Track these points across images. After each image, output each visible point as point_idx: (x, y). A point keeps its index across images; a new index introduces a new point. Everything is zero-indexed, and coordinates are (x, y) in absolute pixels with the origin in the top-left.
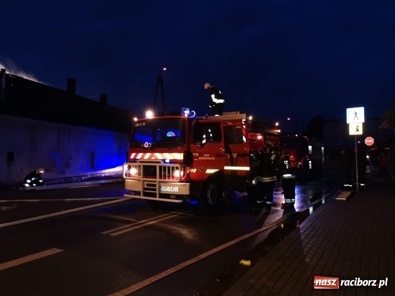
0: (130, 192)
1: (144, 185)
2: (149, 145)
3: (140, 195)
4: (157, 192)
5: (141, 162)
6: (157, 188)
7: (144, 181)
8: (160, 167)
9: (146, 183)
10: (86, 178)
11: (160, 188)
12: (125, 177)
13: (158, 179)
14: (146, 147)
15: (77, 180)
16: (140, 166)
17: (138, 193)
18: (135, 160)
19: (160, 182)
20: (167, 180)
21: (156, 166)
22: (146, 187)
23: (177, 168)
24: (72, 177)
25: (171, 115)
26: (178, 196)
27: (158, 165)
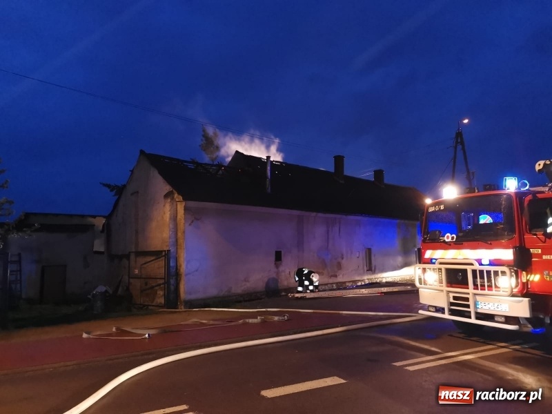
0: (427, 308)
1: (448, 297)
2: (453, 238)
3: (444, 313)
4: (472, 310)
5: (441, 263)
6: (471, 303)
7: (448, 292)
8: (474, 272)
9: (451, 295)
10: (363, 283)
11: (476, 304)
12: (417, 284)
13: (471, 290)
14: (447, 240)
15: (352, 285)
16: (440, 269)
17: (441, 310)
18: (430, 261)
19: (475, 294)
21: (466, 270)
22: (452, 300)
23: (503, 273)
24: (345, 283)
25: (486, 190)
26: (509, 320)
27: (469, 268)
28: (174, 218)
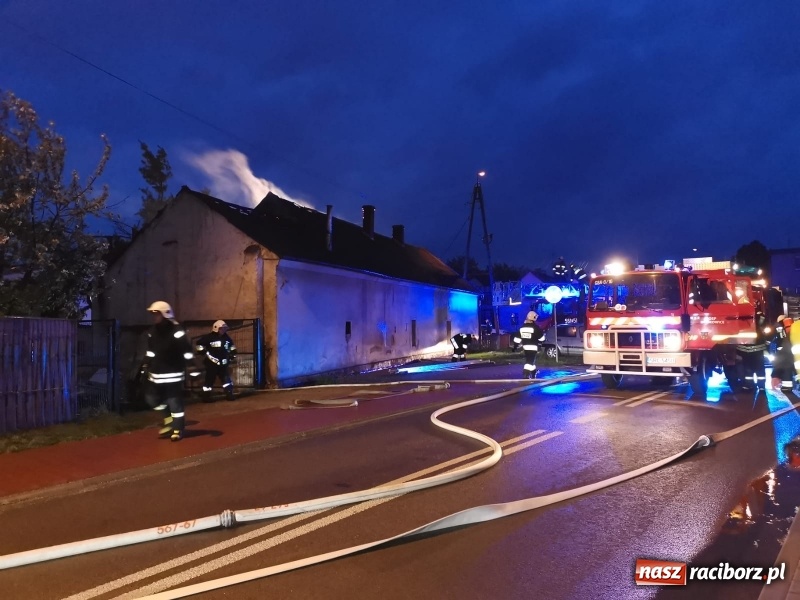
0: (595, 367)
1: (619, 357)
2: (623, 308)
3: (614, 370)
4: (643, 365)
5: (613, 329)
6: (642, 359)
7: (620, 352)
8: (647, 334)
9: (622, 355)
10: (410, 361)
13: (643, 349)
14: (617, 310)
16: (612, 335)
17: (612, 368)
18: (599, 327)
19: (647, 352)
20: (658, 350)
21: (639, 334)
22: (622, 359)
26: (676, 370)
27: (642, 332)
28: (261, 280)
